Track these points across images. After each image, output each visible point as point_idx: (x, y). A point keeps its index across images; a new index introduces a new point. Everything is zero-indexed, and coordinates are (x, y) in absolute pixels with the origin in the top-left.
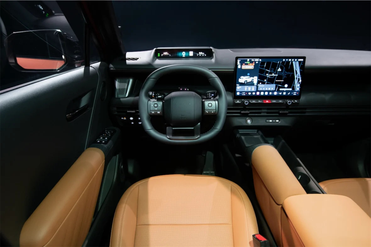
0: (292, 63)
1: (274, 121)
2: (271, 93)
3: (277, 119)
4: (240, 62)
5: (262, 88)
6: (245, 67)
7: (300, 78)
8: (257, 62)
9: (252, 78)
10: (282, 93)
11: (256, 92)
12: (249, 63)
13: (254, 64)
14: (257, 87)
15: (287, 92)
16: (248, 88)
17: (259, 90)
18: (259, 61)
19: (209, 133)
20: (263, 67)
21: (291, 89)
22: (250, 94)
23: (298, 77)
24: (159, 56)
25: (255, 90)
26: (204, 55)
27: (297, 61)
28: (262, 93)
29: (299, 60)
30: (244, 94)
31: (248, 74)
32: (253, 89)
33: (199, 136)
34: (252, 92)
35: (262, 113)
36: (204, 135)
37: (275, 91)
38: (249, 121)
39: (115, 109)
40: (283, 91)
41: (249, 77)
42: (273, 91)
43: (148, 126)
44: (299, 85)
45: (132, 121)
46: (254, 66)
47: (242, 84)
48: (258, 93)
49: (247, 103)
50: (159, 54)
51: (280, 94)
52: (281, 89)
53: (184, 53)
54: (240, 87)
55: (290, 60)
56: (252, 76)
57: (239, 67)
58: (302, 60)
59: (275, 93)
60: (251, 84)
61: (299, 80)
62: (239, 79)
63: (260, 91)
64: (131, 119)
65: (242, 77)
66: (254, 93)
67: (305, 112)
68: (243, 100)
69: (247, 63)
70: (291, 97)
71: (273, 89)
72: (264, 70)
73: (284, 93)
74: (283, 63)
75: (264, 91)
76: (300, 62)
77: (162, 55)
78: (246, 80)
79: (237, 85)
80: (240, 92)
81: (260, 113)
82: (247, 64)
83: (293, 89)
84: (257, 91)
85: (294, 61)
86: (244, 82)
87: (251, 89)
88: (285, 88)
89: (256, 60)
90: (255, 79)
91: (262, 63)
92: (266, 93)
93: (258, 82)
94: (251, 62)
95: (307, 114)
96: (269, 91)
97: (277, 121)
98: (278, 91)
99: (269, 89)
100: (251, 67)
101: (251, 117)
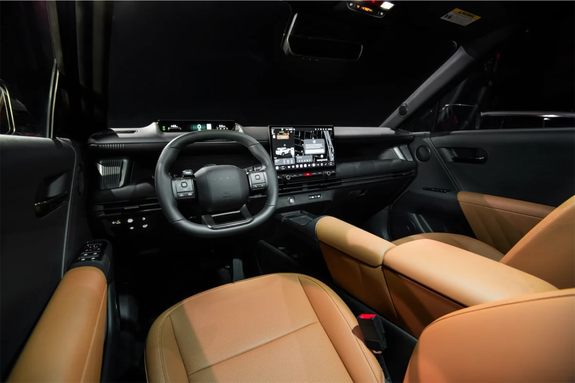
0: (323, 132)
1: (316, 197)
2: (309, 165)
3: (318, 195)
4: (274, 132)
5: (301, 159)
6: (280, 137)
7: (333, 147)
8: (291, 132)
9: (289, 149)
10: (320, 164)
11: (295, 165)
12: (283, 132)
13: (288, 134)
14: (295, 159)
15: (324, 162)
16: (286, 161)
17: (297, 162)
18: (293, 131)
19: (263, 213)
20: (298, 137)
21: (326, 160)
22: (289, 167)
23: (330, 147)
24: (164, 129)
25: (294, 163)
26: (226, 129)
27: (327, 130)
28: (301, 166)
29: (329, 129)
30: (283, 168)
31: (285, 145)
32: (292, 161)
33: (251, 219)
34: (291, 165)
35: (303, 189)
36: (257, 216)
37: (312, 162)
38: (292, 201)
39: (101, 208)
40: (320, 162)
41: (286, 148)
42: (311, 163)
43: (177, 216)
44: (333, 155)
45: (131, 224)
46: (289, 135)
47: (279, 157)
48: (297, 166)
49: (288, 177)
50: (164, 127)
51: (318, 165)
52: (318, 160)
53: (199, 126)
54: (278, 160)
55: (321, 129)
56: (288, 147)
57: (274, 137)
58: (331, 129)
59: (314, 165)
60: (289, 156)
61: (332, 150)
62: (276, 151)
63: (299, 164)
64: (130, 221)
65: (278, 149)
66: (293, 167)
67: (340, 184)
68: (283, 175)
69: (282, 132)
70: (328, 168)
71: (310, 160)
72: (300, 140)
73: (322, 164)
74: (315, 132)
75: (303, 164)
76: (329, 131)
77: (169, 128)
78: (283, 151)
79: (275, 158)
80: (279, 166)
81: (301, 189)
82: (281, 134)
83: (329, 159)
84: (296, 163)
85: (325, 130)
86: (281, 155)
87: (290, 161)
88: (321, 158)
89: (290, 130)
90: (292, 151)
91: (297, 133)
92: (305, 166)
93: (296, 154)
94: (286, 132)
95: (343, 185)
96: (307, 163)
97: (319, 196)
98: (316, 162)
99: (307, 161)
100: (286, 137)
101: (292, 195)
